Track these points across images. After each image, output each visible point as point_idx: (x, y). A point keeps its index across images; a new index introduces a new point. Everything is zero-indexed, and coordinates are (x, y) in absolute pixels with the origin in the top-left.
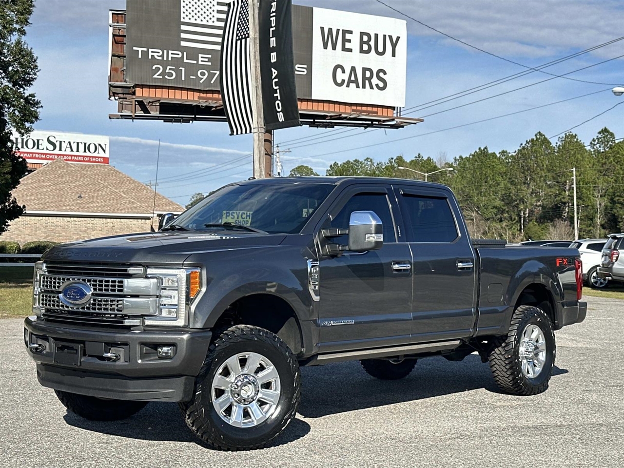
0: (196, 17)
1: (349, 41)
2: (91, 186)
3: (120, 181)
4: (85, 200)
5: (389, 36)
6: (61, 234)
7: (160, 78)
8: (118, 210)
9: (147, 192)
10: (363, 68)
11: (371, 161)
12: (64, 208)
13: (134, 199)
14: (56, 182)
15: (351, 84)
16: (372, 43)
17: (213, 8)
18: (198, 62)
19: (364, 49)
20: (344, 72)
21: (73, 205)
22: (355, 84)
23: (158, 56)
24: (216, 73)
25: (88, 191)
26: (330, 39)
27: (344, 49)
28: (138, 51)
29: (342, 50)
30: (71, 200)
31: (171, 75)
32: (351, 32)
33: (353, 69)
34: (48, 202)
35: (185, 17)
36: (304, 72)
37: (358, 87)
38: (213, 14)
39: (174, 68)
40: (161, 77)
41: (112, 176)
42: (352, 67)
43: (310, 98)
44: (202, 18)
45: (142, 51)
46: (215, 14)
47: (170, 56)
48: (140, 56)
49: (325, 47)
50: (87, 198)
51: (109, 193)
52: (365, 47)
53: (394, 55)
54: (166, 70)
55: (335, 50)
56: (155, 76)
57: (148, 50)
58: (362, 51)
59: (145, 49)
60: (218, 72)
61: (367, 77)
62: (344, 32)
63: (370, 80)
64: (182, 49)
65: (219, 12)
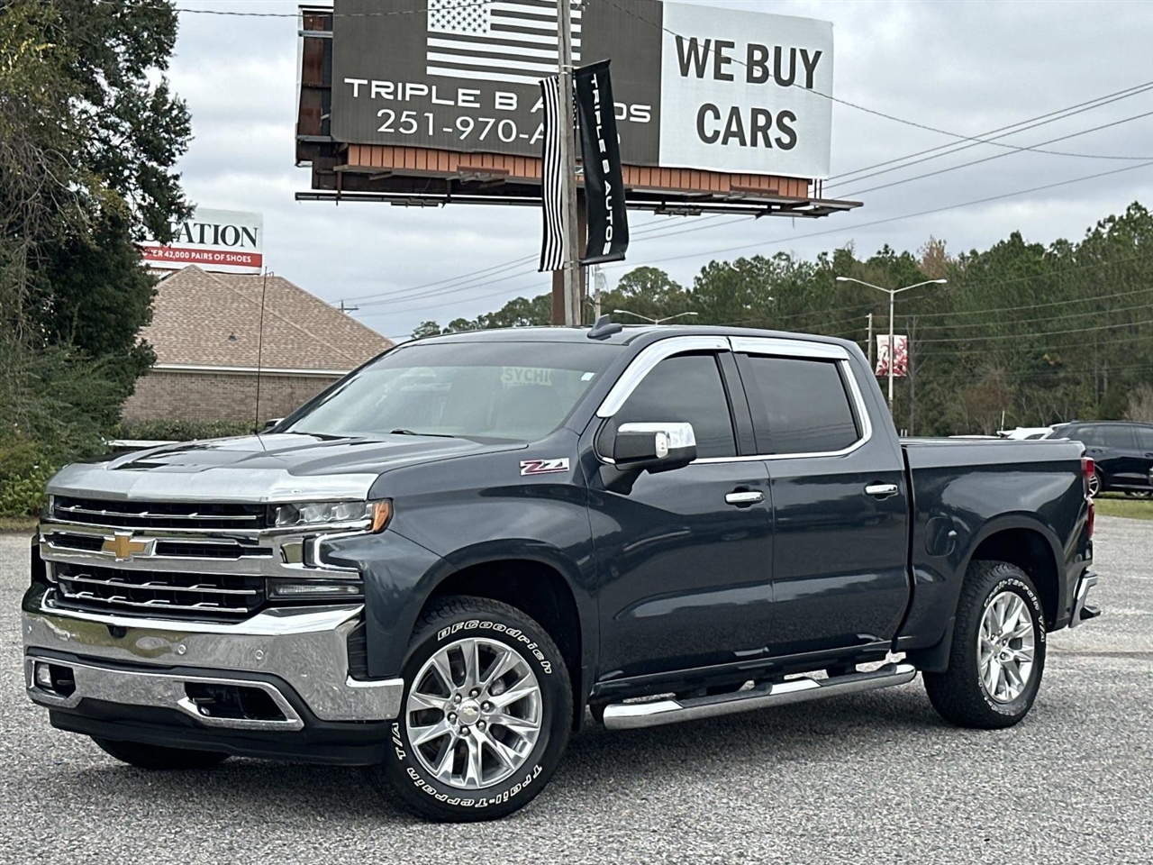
0: (454, 23)
1: (728, 61)
2: (251, 318)
3: (302, 307)
4: (240, 343)
5: (801, 50)
6: (199, 405)
7: (391, 133)
8: (301, 362)
9: (352, 329)
10: (753, 110)
11: (788, 259)
12: (205, 358)
13: (328, 341)
14: (188, 310)
15: (730, 139)
16: (770, 64)
17: (484, 7)
18: (456, 102)
19: (755, 75)
20: (717, 116)
21: (220, 354)
22: (737, 139)
23: (387, 93)
24: (488, 122)
25: (247, 327)
27: (718, 75)
28: (353, 84)
29: (716, 78)
30: (217, 344)
31: (409, 126)
32: (731, 45)
33: (735, 111)
34: (175, 347)
35: (435, 22)
36: (645, 117)
37: (743, 143)
38: (484, 16)
39: (414, 113)
40: (392, 130)
41: (288, 299)
42: (733, 108)
43: (656, 165)
44: (464, 24)
45: (359, 85)
46: (488, 16)
47: (408, 92)
48: (356, 95)
49: (685, 72)
50: (245, 340)
51: (285, 331)
52: (757, 73)
53: (810, 85)
54: (401, 118)
55: (702, 77)
56: (382, 129)
57: (370, 84)
58: (751, 79)
59: (365, 82)
60: (492, 121)
61: (760, 127)
62: (719, 44)
63: (765, 130)
64: (430, 81)
65: (494, 13)
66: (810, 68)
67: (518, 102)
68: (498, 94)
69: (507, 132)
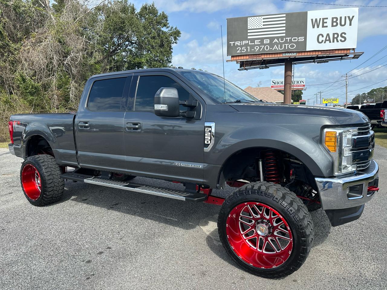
0: (254, 26)
1: (326, 22)
5: (348, 16)
10: (333, 33)
15: (326, 42)
16: (338, 22)
17: (261, 21)
18: (255, 43)
19: (334, 25)
20: (323, 36)
22: (328, 42)
23: (239, 44)
26: (316, 23)
27: (323, 26)
28: (231, 43)
29: (322, 27)
31: (244, 50)
32: (327, 18)
33: (328, 35)
35: (250, 27)
36: (303, 40)
37: (330, 42)
38: (261, 23)
39: (245, 47)
40: (240, 52)
43: (306, 51)
44: (256, 26)
47: (244, 43)
48: (232, 45)
49: (314, 27)
52: (335, 24)
53: (350, 25)
54: (242, 49)
55: (318, 28)
56: (238, 52)
58: (333, 26)
59: (234, 42)
60: (263, 46)
61: (335, 37)
62: (323, 19)
63: (337, 38)
64: (248, 40)
65: (264, 22)
66: (351, 21)
67: (269, 41)
68: (265, 40)
69: (267, 48)
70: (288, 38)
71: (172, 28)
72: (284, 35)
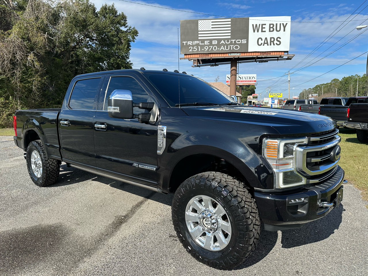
0: (204, 28)
1: (265, 28)
5: (282, 23)
10: (270, 38)
16: (275, 27)
17: (210, 24)
18: (205, 44)
20: (262, 40)
22: (266, 44)
23: (191, 44)
26: (256, 28)
27: (262, 31)
29: (261, 32)
31: (195, 49)
32: (265, 24)
33: (266, 38)
35: (200, 29)
36: (245, 42)
37: (268, 45)
38: (210, 26)
39: (196, 47)
40: (192, 51)
43: (248, 52)
44: (206, 28)
45: (185, 43)
47: (195, 43)
48: (185, 45)
49: (254, 31)
52: (272, 29)
53: (284, 31)
54: (193, 48)
55: (258, 32)
56: (190, 51)
58: (270, 31)
59: (187, 42)
60: (212, 47)
61: (272, 41)
62: (262, 25)
63: (273, 42)
64: (199, 40)
65: (212, 25)
66: (284, 27)
67: (217, 42)
68: (213, 41)
69: (215, 48)
70: (233, 40)
71: (130, 28)
72: (230, 37)
